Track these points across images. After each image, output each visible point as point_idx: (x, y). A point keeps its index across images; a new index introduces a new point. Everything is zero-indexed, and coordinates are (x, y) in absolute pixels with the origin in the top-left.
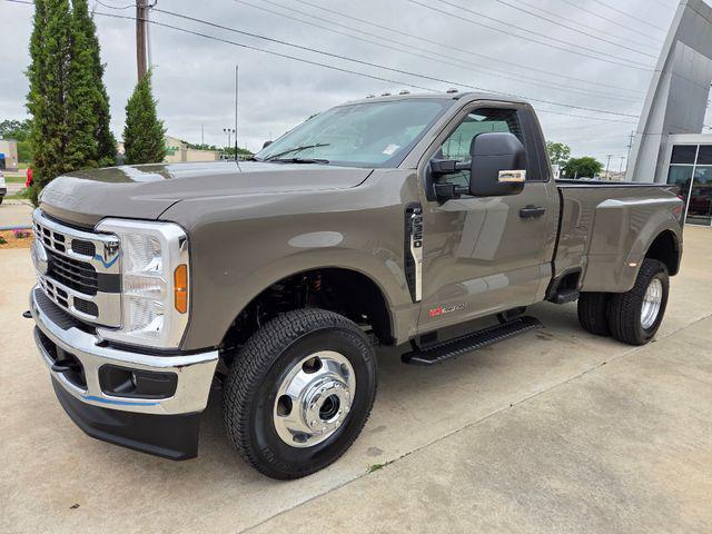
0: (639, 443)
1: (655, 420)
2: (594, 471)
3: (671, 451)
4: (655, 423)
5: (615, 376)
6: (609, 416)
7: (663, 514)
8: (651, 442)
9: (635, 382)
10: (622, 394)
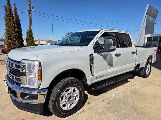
0: (141, 102)
1: (145, 97)
2: (132, 108)
3: (148, 103)
5: (136, 88)
6: (135, 96)
8: (144, 101)
9: (140, 89)
10: (138, 91)
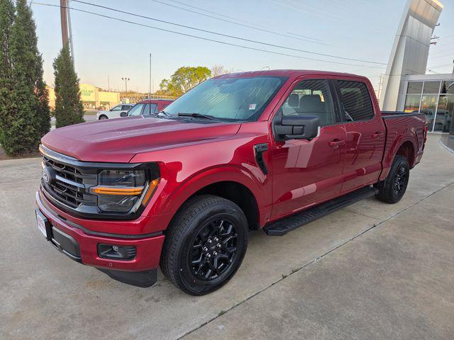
0: (403, 280)
1: (412, 263)
4: (412, 265)
6: (382, 262)
7: (423, 329)
8: (411, 279)
9: (397, 238)
10: (389, 246)
